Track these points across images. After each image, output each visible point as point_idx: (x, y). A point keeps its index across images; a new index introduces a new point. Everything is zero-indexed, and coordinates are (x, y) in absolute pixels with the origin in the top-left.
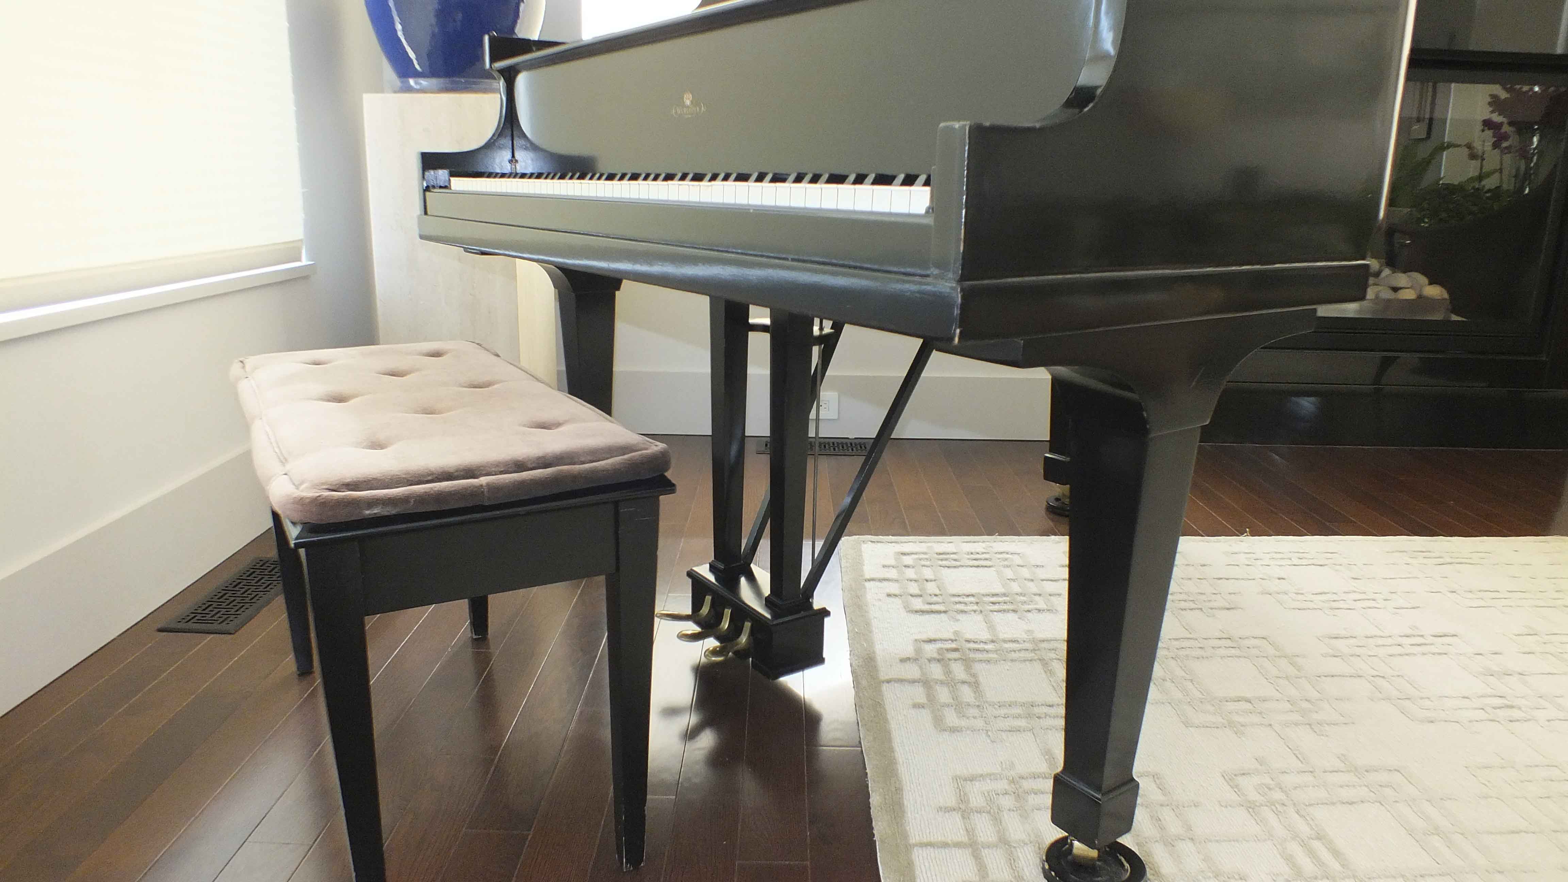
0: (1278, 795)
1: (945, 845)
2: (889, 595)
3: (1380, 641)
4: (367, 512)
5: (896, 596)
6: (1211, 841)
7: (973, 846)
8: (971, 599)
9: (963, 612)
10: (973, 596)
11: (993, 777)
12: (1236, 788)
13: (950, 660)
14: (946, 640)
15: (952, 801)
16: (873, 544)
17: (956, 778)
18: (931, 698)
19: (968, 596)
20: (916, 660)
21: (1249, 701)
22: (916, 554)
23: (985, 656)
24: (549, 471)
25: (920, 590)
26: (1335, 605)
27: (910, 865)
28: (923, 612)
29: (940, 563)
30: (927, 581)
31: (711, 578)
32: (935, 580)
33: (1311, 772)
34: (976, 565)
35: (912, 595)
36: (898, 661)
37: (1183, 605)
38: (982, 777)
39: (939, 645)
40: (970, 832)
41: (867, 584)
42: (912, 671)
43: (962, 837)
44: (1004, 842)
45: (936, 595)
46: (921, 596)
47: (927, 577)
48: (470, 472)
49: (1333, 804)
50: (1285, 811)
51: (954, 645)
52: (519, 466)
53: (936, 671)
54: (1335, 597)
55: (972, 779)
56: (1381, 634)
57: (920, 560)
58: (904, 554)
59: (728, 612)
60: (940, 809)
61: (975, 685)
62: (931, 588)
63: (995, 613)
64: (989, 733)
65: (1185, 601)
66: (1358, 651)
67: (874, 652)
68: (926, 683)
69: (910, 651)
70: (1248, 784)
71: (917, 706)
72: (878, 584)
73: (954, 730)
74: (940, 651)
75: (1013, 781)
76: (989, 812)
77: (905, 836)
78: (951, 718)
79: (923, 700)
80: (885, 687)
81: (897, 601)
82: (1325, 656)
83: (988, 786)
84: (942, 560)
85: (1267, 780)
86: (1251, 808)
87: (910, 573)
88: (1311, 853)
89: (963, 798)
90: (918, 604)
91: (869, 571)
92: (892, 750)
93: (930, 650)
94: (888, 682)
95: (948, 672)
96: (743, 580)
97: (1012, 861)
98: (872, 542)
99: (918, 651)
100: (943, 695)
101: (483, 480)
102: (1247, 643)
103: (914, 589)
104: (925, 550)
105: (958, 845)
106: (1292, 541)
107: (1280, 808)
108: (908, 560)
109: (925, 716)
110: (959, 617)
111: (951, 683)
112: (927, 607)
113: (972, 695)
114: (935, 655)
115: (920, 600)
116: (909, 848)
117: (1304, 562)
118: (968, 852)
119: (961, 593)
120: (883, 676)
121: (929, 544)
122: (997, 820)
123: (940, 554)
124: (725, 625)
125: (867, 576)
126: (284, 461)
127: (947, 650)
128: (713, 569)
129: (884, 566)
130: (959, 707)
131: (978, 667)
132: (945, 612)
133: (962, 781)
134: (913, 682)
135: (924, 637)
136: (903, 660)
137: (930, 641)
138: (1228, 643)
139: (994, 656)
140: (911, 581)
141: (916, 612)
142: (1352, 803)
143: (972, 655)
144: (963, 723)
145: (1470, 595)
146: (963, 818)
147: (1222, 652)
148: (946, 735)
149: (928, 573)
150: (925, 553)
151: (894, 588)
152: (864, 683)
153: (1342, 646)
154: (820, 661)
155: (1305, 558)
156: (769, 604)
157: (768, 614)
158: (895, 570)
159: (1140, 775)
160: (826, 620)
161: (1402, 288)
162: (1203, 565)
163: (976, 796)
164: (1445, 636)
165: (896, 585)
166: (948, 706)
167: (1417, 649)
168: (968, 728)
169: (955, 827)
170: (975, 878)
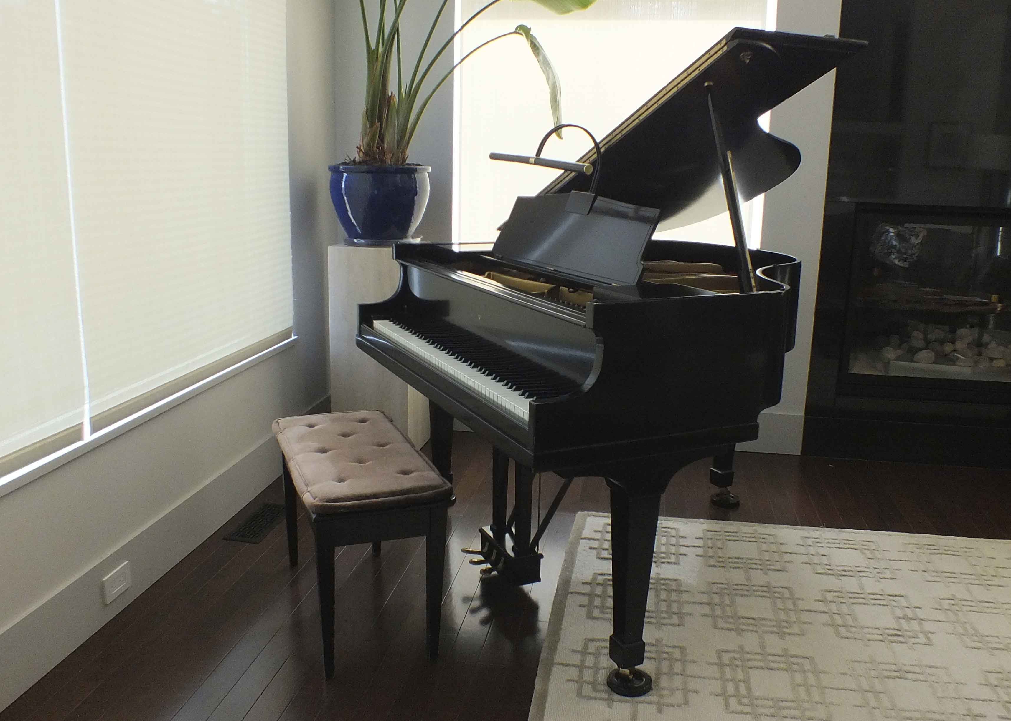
0: (738, 663)
1: (568, 665)
2: (591, 548)
3: (854, 595)
4: (339, 512)
5: (594, 548)
6: (691, 676)
7: (581, 667)
12: (720, 656)
13: (608, 585)
14: (610, 575)
15: (580, 648)
17: (586, 639)
18: (591, 603)
20: (591, 583)
21: (754, 619)
24: (405, 496)
26: (844, 573)
27: (550, 670)
28: (605, 559)
31: (491, 534)
33: (763, 654)
35: (603, 549)
36: (581, 583)
37: (753, 566)
38: (598, 640)
39: (606, 577)
40: (583, 661)
41: (581, 541)
42: (587, 589)
43: (578, 663)
44: (596, 668)
46: (608, 550)
48: (375, 496)
49: (763, 669)
50: (736, 669)
52: (393, 493)
53: (599, 590)
54: (849, 569)
55: (593, 640)
56: (859, 591)
59: (495, 551)
60: (573, 651)
65: (756, 564)
66: (837, 599)
67: (571, 578)
68: (591, 595)
69: (589, 579)
70: (726, 656)
71: (582, 606)
72: (587, 541)
73: (595, 618)
74: (605, 580)
76: (594, 654)
77: (553, 660)
78: (596, 613)
79: (586, 603)
80: (569, 597)
81: (594, 552)
82: (816, 600)
83: (601, 644)
85: (737, 655)
86: (721, 665)
87: (608, 536)
88: (736, 687)
89: (586, 647)
90: (605, 554)
91: (586, 533)
92: (561, 624)
93: (601, 579)
94: (572, 593)
95: (605, 591)
96: (507, 535)
97: (596, 673)
98: (594, 516)
99: (594, 579)
100: (597, 602)
101: (380, 500)
102: (776, 590)
103: (606, 545)
105: (574, 666)
106: (850, 533)
107: (734, 667)
109: (584, 611)
111: (604, 596)
112: (608, 556)
114: (601, 582)
115: (607, 552)
116: (552, 664)
118: (577, 669)
120: (571, 590)
122: (596, 658)
124: (493, 557)
125: (583, 537)
126: (307, 485)
127: (609, 580)
128: (492, 529)
129: (595, 531)
130: (602, 608)
133: (588, 641)
134: (584, 594)
135: (600, 572)
136: (584, 583)
137: (602, 574)
138: (765, 589)
140: (606, 540)
141: (602, 558)
142: (772, 669)
144: (601, 615)
145: (935, 574)
146: (582, 655)
147: (757, 593)
148: (590, 621)
151: (595, 544)
152: (560, 592)
153: (830, 596)
154: (539, 580)
155: (849, 544)
156: (514, 549)
157: (512, 554)
158: (600, 534)
159: (674, 647)
160: (541, 560)
161: (996, 359)
162: (781, 544)
163: (592, 648)
164: (896, 596)
165: (597, 542)
166: (597, 607)
167: (873, 601)
168: (601, 618)
169: (576, 659)
170: (576, 679)
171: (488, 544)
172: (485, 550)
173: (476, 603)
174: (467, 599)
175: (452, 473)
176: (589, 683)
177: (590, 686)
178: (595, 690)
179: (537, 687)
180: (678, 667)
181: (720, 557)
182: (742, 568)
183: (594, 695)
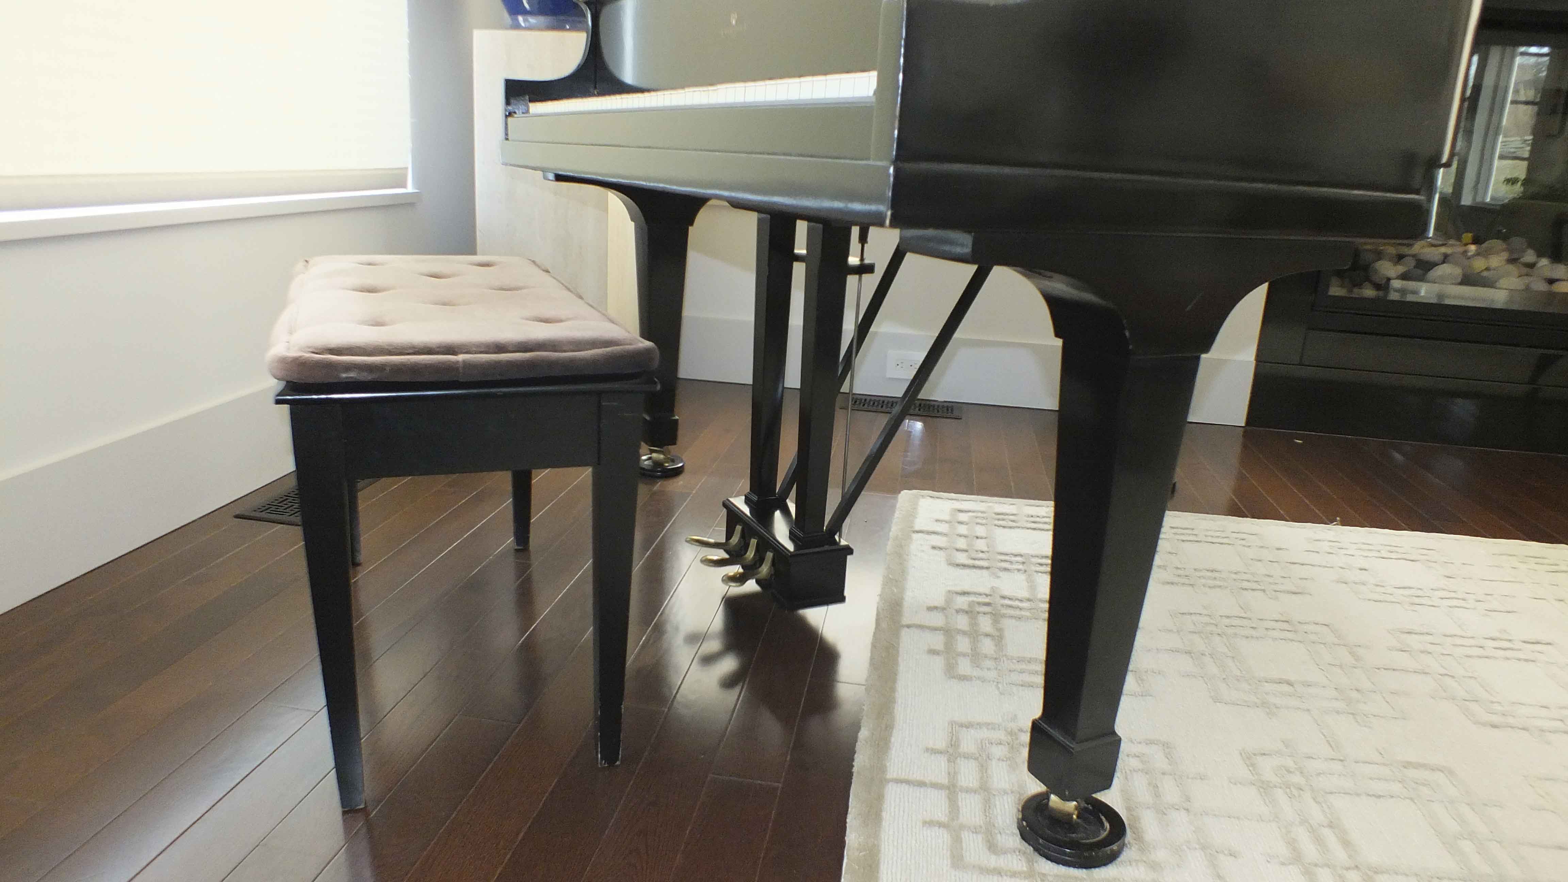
0: (1297, 779)
1: (921, 784)
2: (934, 548)
3: (1459, 641)
4: (344, 375)
5: (940, 549)
6: (1207, 814)
7: (951, 789)
8: (1019, 559)
9: (1006, 569)
10: (1021, 556)
11: (990, 726)
12: (1252, 766)
13: (978, 613)
14: (980, 594)
15: (941, 744)
16: (931, 500)
17: (952, 723)
18: (949, 646)
19: (1016, 556)
20: (943, 609)
21: (1290, 683)
22: (974, 512)
23: (1017, 613)
24: (528, 355)
25: (968, 545)
26: (1417, 600)
27: (880, 798)
28: (964, 566)
29: (997, 522)
30: (977, 538)
31: (746, 510)
32: (985, 538)
33: (1341, 761)
34: (1032, 527)
35: (957, 550)
36: (925, 609)
37: (1245, 584)
38: (979, 725)
39: (972, 598)
40: (953, 775)
41: (915, 536)
42: (937, 620)
43: (942, 779)
44: (984, 789)
45: (983, 552)
46: (966, 551)
47: (979, 534)
48: (450, 349)
49: (1358, 795)
50: (1300, 796)
51: (987, 600)
52: (500, 348)
53: (962, 622)
54: (1420, 593)
55: (969, 726)
56: (1464, 634)
57: (976, 517)
58: (960, 511)
59: (754, 542)
60: (927, 750)
61: (999, 638)
62: (981, 545)
63: (1040, 574)
64: (1000, 686)
65: (1248, 581)
66: (1430, 648)
67: (902, 599)
68: (948, 632)
69: (940, 601)
70: (1267, 766)
71: (933, 652)
72: (926, 536)
73: (964, 678)
74: (972, 604)
75: (1011, 733)
76: (976, 759)
77: (882, 769)
78: (964, 666)
79: (940, 647)
80: (905, 634)
81: (941, 554)
82: (1390, 649)
83: (985, 733)
84: (999, 520)
85: (1290, 763)
86: (1265, 788)
87: (963, 530)
88: (1319, 841)
89: (954, 743)
90: (962, 558)
91: (920, 523)
92: (894, 690)
93: (962, 602)
94: (908, 626)
95: (974, 624)
96: (778, 514)
97: (987, 805)
98: (931, 497)
99: (949, 602)
100: (963, 644)
101: (461, 357)
102: (1306, 627)
103: (962, 543)
104: (982, 509)
105: (935, 786)
107: (1295, 792)
108: (963, 517)
109: (938, 663)
110: (1001, 574)
111: (974, 634)
112: (971, 562)
113: (994, 648)
114: (965, 607)
115: (965, 555)
116: (883, 782)
117: (1393, 556)
118: (944, 794)
119: (1009, 552)
120: (905, 620)
121: (990, 504)
122: (983, 769)
123: (999, 514)
124: (750, 554)
125: (917, 528)
127: (979, 603)
128: (748, 501)
129: (937, 521)
130: (976, 657)
131: (1007, 623)
132: (987, 568)
133: (957, 727)
134: (935, 629)
135: (959, 589)
136: (931, 609)
137: (964, 593)
138: (1285, 626)
139: (1028, 614)
140: (960, 536)
141: (958, 565)
142: (1379, 797)
143: (1004, 611)
144: (976, 673)
146: (949, 761)
147: (1275, 634)
148: (954, 682)
149: (980, 531)
150: (982, 512)
151: (941, 541)
152: (884, 625)
153: (1414, 641)
154: (841, 599)
155: (1397, 552)
156: (792, 536)
157: (790, 546)
158: (947, 525)
159: (1150, 742)
160: (849, 557)
161: (1557, 280)
162: (1278, 549)
163: (969, 742)
164: (1538, 643)
165: (945, 539)
166: (964, 655)
167: (1501, 653)
168: (979, 678)
169: (937, 769)
170: (944, 819)
171: (739, 528)
172: (735, 539)
173: (714, 645)
174: (694, 638)
175: (677, 417)
176: (975, 831)
177: (980, 837)
178: (992, 847)
179: (853, 837)
180: (1170, 792)
181: (1177, 568)
182: (1226, 587)
183: (993, 861)
